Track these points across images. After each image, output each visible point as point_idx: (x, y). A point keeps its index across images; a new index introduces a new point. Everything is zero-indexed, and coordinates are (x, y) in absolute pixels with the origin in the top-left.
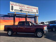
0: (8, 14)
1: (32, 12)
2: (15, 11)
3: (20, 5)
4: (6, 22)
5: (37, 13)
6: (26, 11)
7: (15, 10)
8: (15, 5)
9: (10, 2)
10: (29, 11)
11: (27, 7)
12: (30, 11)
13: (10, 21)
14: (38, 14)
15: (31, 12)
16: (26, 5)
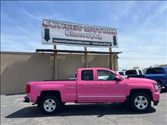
0: (37, 50)
1: (100, 42)
3: (67, 26)
6: (83, 41)
7: (54, 39)
8: (55, 27)
12: (94, 40)
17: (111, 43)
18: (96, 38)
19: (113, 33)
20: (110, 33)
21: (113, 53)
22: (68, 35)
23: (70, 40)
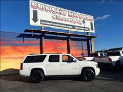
0: (26, 31)
1: (81, 27)
2: (41, 23)
3: (53, 9)
4: (20, 51)
5: (92, 29)
6: (67, 25)
7: (41, 21)
8: (42, 9)
10: (74, 25)
11: (69, 16)
12: (76, 24)
13: (30, 49)
14: (94, 31)
15: (79, 27)
16: (67, 11)
17: (89, 28)
18: (78, 23)
19: (90, 20)
22: (54, 18)
23: (56, 23)
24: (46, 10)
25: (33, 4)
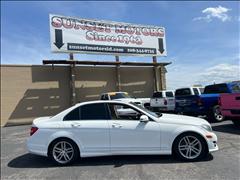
0: (45, 62)
1: (139, 49)
2: (69, 49)
3: (88, 24)
5: (162, 50)
6: (114, 47)
7: (69, 44)
8: (70, 26)
9: (51, 16)
10: (126, 45)
11: (117, 31)
12: (130, 45)
15: (135, 48)
17: (155, 50)
18: (133, 42)
19: (158, 34)
20: (154, 35)
21: (158, 64)
22: (90, 39)
23: (93, 46)
24: (76, 27)
25: (55, 20)
